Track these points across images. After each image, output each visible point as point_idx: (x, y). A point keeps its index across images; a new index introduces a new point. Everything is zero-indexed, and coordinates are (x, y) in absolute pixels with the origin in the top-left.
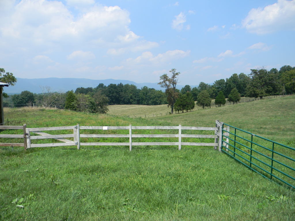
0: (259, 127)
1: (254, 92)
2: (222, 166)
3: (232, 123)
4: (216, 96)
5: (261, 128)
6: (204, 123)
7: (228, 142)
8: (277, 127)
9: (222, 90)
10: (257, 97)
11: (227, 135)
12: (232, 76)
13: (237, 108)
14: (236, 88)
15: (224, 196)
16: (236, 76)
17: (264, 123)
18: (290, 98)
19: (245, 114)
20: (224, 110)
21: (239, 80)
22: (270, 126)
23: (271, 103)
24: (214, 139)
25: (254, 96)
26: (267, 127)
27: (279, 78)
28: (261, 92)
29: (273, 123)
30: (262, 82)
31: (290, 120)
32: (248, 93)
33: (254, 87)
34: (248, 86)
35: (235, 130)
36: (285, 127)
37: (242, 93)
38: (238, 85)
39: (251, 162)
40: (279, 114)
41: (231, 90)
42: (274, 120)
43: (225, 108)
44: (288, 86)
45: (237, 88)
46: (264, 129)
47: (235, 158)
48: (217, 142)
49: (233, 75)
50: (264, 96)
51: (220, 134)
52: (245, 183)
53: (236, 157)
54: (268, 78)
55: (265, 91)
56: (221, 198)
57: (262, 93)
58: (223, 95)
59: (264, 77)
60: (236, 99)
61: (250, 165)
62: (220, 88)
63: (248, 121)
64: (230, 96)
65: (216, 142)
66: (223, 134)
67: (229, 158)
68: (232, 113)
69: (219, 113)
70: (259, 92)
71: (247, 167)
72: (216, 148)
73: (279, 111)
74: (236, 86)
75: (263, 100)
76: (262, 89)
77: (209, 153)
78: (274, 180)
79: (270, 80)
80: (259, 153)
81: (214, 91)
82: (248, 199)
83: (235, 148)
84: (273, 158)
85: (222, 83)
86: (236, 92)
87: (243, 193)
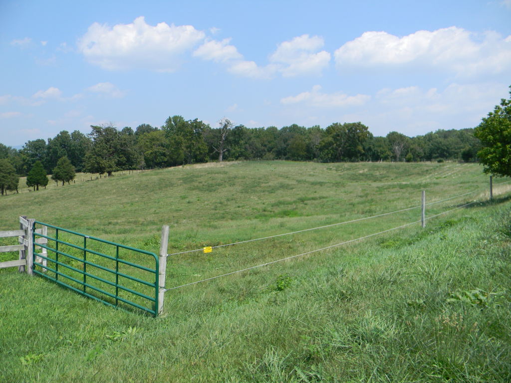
0: (107, 222)
1: (98, 163)
2: (33, 301)
3: (60, 219)
4: (28, 170)
5: (110, 223)
6: (4, 223)
7: (45, 256)
8: (134, 220)
9: (40, 160)
10: (102, 173)
11: (43, 242)
12: (58, 135)
13: (69, 192)
14: (66, 156)
15: (33, 356)
16: (67, 135)
17: (115, 215)
18: (152, 175)
19: (83, 202)
20: (46, 195)
21: (73, 143)
22: (123, 220)
23: (124, 183)
24: (18, 252)
25: (97, 172)
26: (119, 221)
27: (136, 143)
28: (109, 164)
29: (129, 214)
30: (110, 148)
31: (152, 208)
32: (88, 166)
33: (99, 155)
34: (88, 154)
35: (55, 232)
36: (145, 219)
37: (79, 165)
38: (70, 151)
39: (86, 284)
40: (137, 199)
41: (58, 161)
42: (129, 209)
43: (48, 193)
44: (149, 156)
45: (69, 156)
46: (114, 225)
47: (58, 281)
48: (24, 257)
49: (61, 133)
50: (115, 171)
51: (29, 242)
52: (73, 322)
53: (61, 280)
54: (119, 141)
55: (115, 163)
56: (27, 361)
57: (111, 167)
58: (43, 169)
59: (113, 140)
60: (68, 176)
61: (83, 289)
62: (37, 155)
63: (90, 214)
64: (56, 170)
65: (22, 259)
66: (36, 242)
67: (46, 284)
68: (60, 202)
69: (35, 202)
70: (107, 165)
71: (79, 293)
72: (22, 269)
73: (137, 194)
74: (67, 153)
75: (112, 178)
76: (110, 159)
77: (6, 282)
78: (121, 306)
79: (121, 146)
80: (97, 265)
81: (24, 160)
82: (77, 349)
83: (57, 265)
84: (117, 270)
85: (40, 147)
86: (67, 164)
87: (69, 341)
